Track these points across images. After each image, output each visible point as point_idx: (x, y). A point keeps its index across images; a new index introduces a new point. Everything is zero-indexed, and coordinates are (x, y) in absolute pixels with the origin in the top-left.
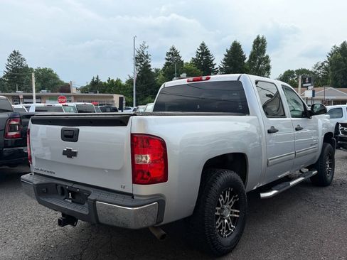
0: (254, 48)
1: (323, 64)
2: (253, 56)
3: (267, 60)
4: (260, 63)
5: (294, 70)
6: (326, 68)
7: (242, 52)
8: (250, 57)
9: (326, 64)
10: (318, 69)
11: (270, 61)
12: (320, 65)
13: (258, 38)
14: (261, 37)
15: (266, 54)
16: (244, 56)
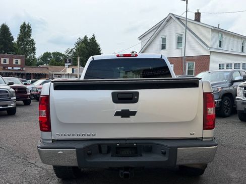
0: (21, 32)
1: (72, 50)
2: (21, 39)
3: (32, 43)
4: (27, 44)
5: (51, 52)
6: (74, 53)
7: (10, 34)
8: (19, 39)
9: (74, 50)
10: (69, 53)
11: (34, 44)
12: (70, 50)
13: (24, 24)
14: (27, 23)
15: (31, 38)
16: (12, 37)
